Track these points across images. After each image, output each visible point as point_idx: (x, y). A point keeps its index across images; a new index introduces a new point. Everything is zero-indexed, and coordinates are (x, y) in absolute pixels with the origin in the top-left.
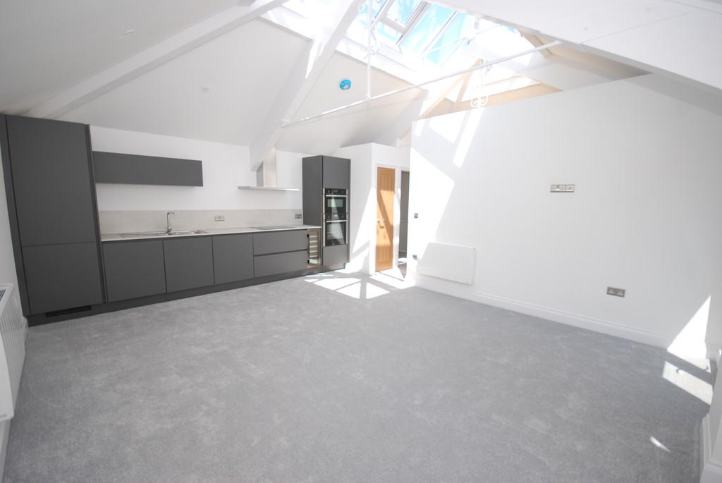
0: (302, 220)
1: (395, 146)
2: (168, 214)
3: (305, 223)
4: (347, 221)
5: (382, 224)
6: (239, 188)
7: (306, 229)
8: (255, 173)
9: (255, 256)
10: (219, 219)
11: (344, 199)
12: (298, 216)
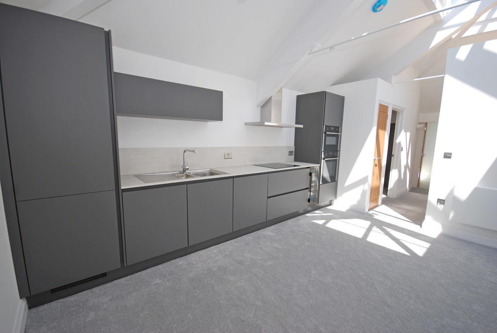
0: (293, 157)
1: (390, 83)
2: (185, 152)
3: (296, 160)
4: (338, 158)
5: (377, 163)
6: (246, 124)
7: (309, 167)
8: (260, 108)
9: (268, 198)
10: (228, 157)
11: (337, 136)
12: (290, 153)
